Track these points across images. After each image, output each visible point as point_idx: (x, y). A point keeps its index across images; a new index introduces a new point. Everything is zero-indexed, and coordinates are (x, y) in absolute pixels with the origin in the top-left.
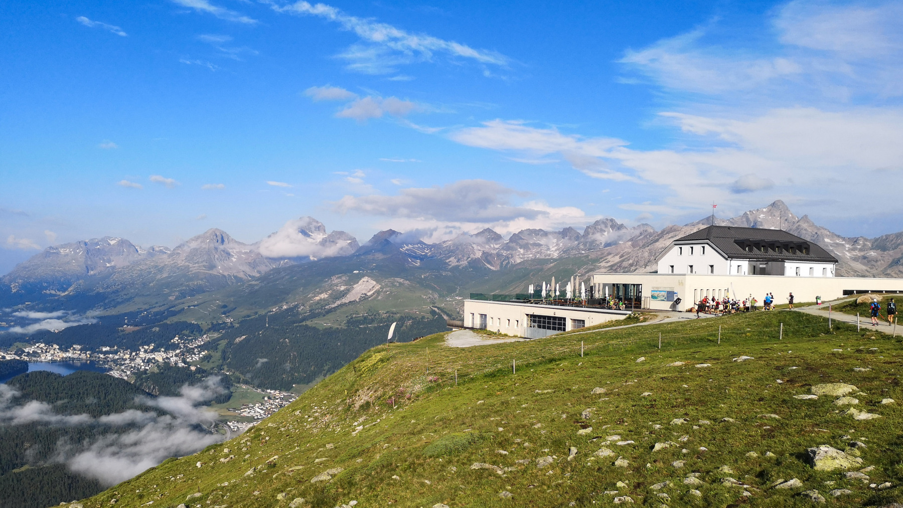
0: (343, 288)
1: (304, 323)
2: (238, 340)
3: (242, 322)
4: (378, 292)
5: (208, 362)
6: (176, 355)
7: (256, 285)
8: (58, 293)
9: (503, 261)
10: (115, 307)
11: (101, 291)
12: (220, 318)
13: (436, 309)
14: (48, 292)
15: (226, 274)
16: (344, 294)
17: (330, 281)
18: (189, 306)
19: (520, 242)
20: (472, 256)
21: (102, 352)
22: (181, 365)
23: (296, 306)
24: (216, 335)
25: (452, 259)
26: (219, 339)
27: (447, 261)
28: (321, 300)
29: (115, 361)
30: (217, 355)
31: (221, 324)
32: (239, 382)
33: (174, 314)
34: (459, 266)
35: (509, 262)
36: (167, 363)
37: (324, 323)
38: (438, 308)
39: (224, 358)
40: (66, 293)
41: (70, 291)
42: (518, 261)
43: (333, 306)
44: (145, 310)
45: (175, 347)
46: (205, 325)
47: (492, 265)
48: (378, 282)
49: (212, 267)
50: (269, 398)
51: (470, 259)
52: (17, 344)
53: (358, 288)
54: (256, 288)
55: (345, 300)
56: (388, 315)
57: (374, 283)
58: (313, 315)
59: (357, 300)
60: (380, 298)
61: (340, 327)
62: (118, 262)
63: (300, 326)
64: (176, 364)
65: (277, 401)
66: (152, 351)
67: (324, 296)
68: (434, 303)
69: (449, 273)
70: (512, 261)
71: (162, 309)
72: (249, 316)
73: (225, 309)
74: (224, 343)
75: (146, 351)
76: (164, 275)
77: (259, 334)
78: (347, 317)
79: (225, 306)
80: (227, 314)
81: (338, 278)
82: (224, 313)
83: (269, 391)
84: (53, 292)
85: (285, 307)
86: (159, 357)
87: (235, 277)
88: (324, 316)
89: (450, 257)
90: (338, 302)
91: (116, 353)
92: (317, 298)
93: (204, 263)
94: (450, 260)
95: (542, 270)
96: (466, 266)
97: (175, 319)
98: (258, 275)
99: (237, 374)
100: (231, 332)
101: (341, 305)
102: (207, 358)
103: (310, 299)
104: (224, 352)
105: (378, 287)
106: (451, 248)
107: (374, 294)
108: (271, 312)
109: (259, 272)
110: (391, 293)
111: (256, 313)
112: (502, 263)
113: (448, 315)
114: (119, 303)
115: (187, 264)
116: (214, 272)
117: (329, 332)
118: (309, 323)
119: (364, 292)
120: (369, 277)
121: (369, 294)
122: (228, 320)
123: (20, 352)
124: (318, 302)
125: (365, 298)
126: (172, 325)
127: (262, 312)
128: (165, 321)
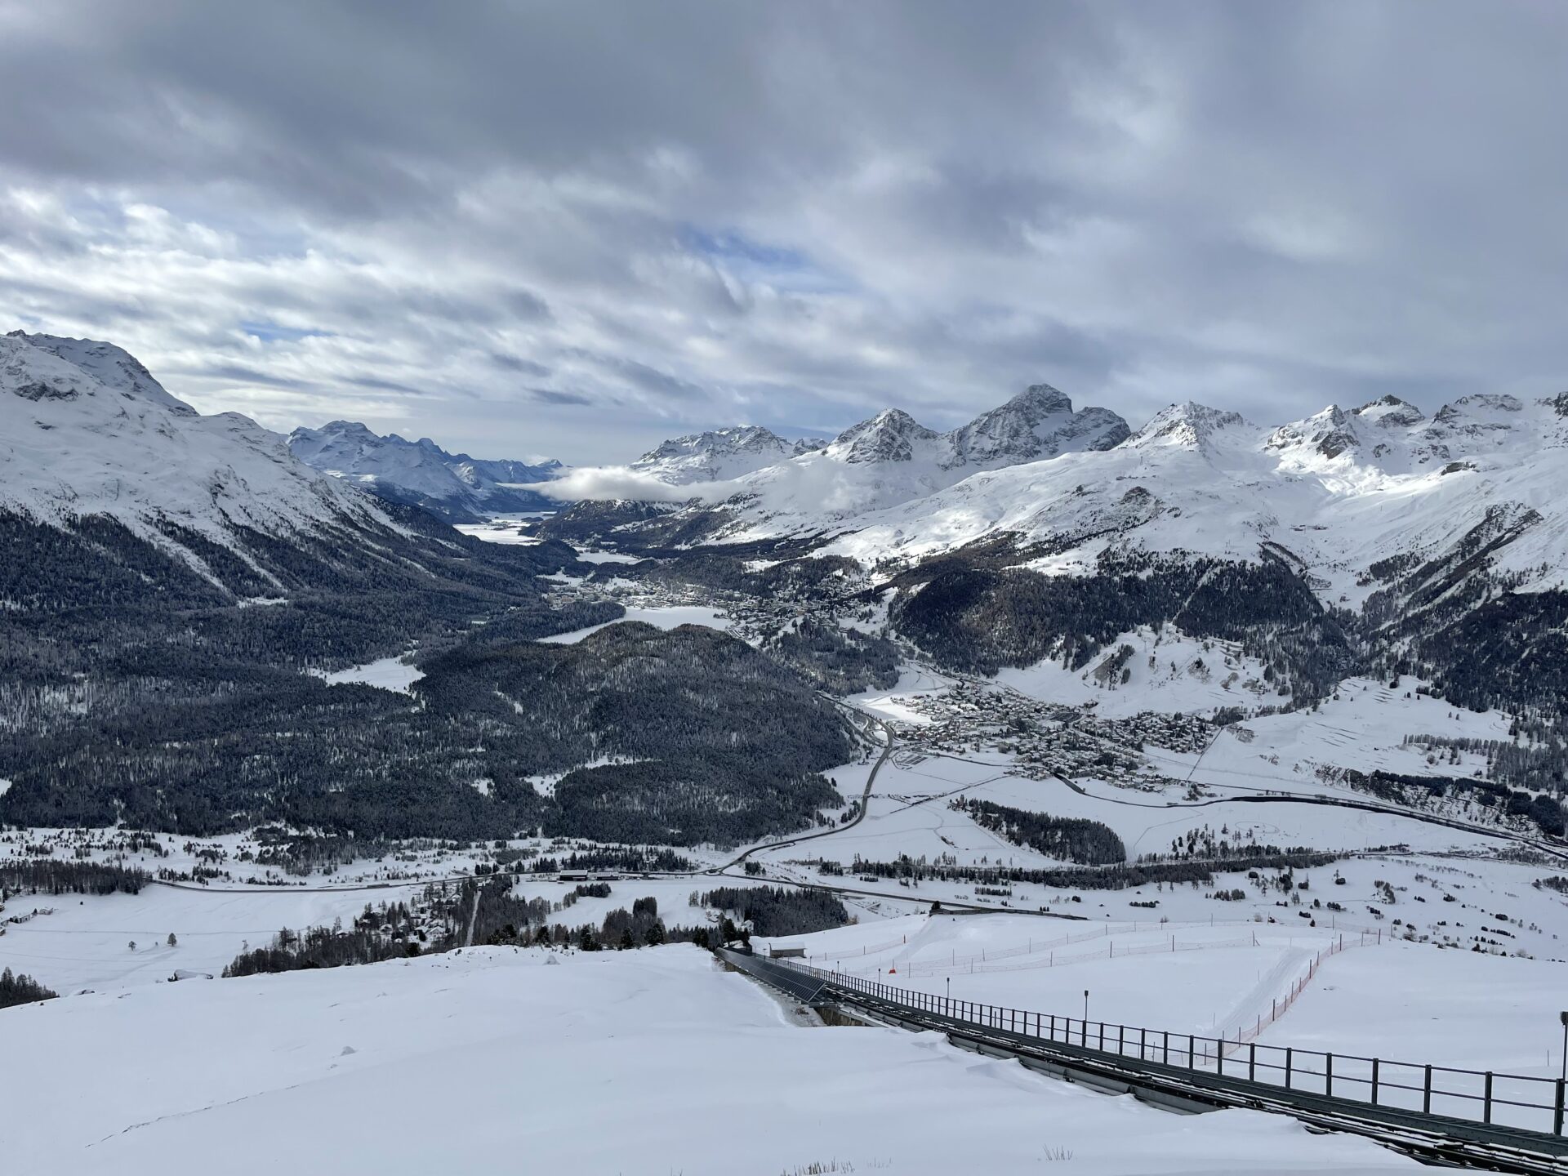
1: (1023, 566)
2: (914, 590)
3: (923, 559)
4: (1158, 515)
5: (868, 622)
12: (893, 552)
13: (1272, 549)
23: (1011, 535)
26: (886, 586)
30: (881, 611)
31: (892, 561)
32: (912, 658)
33: (824, 543)
37: (1057, 567)
38: (1278, 547)
39: (892, 617)
43: (1075, 537)
44: (786, 537)
46: (866, 563)
56: (1172, 556)
59: (1120, 528)
63: (1015, 570)
68: (1271, 538)
72: (934, 551)
73: (898, 538)
74: (892, 592)
78: (1099, 557)
82: (897, 544)
88: (1058, 553)
90: (1084, 531)
97: (824, 552)
99: (911, 644)
100: (907, 575)
104: (892, 608)
107: (1150, 518)
111: (947, 546)
113: (1299, 562)
114: (750, 526)
117: (1065, 583)
118: (1031, 565)
119: (1132, 514)
121: (1141, 517)
122: (903, 556)
125: (1133, 524)
126: (819, 560)
128: (810, 555)
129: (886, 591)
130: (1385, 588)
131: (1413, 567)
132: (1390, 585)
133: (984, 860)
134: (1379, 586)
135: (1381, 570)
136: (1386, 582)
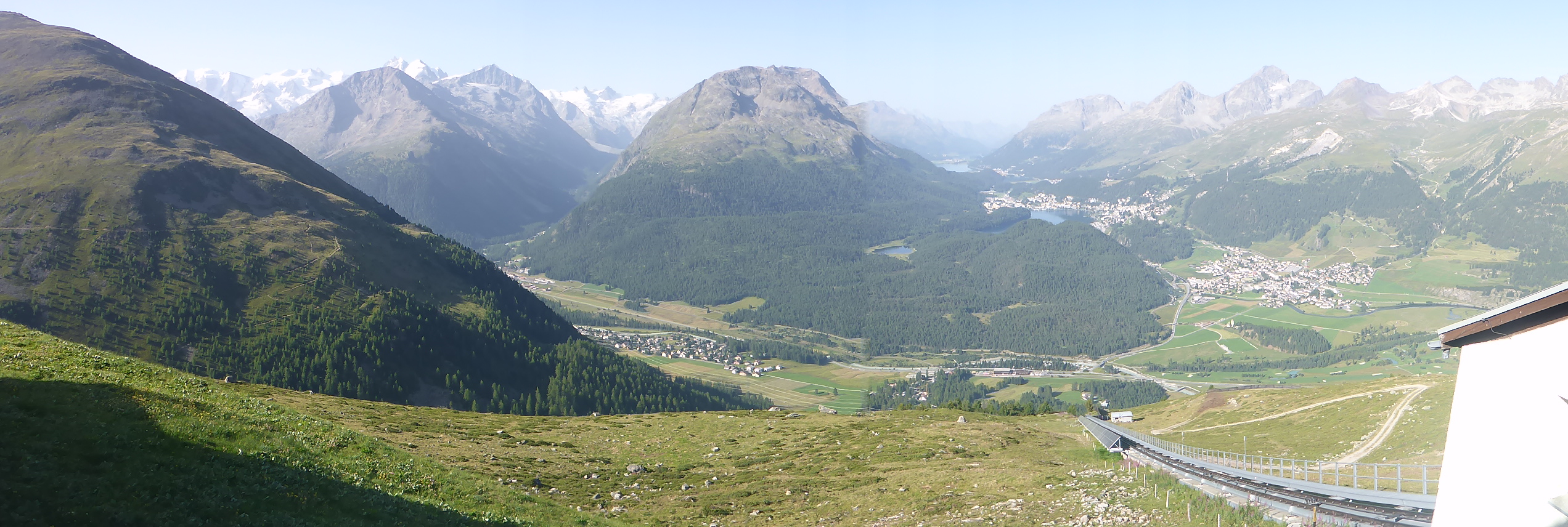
0: (1305, 141)
1: (1263, 178)
2: (1199, 196)
3: (1204, 176)
4: (1340, 145)
5: (1173, 216)
6: (1147, 209)
7: (1219, 138)
8: (1060, 148)
9: (1473, 112)
10: (1100, 161)
11: (1093, 145)
12: (1185, 173)
13: (1398, 164)
14: (1052, 147)
15: (1191, 127)
16: (1305, 147)
17: (1291, 133)
18: (1160, 161)
19: (1490, 91)
20: (1438, 106)
22: (1150, 218)
23: (1256, 160)
24: (1180, 190)
25: (1417, 109)
26: (1183, 194)
27: (1412, 111)
28: (1281, 153)
29: (1098, 213)
30: (1181, 210)
31: (1185, 179)
32: (1200, 238)
33: (1146, 168)
34: (1424, 117)
35: (1478, 114)
36: (1138, 217)
37: (1282, 178)
38: (1400, 162)
39: (1187, 214)
40: (1065, 148)
41: (1067, 147)
42: (1488, 112)
43: (1294, 160)
44: (1126, 164)
45: (1146, 200)
46: (1170, 178)
47: (1462, 118)
48: (1340, 133)
49: (1179, 121)
50: (1228, 255)
51: (1436, 109)
52: (1026, 194)
53: (1321, 141)
54: (1218, 141)
55: (1307, 154)
56: (1350, 169)
57: (1337, 135)
58: (1273, 170)
59: (1320, 154)
60: (1342, 151)
61: (1300, 183)
62: (1105, 117)
63: (1259, 181)
64: (1145, 218)
65: (1236, 258)
66: (1128, 204)
67: (1285, 149)
68: (1396, 157)
69: (1414, 125)
70: (1481, 112)
71: (1136, 163)
72: (1211, 171)
73: (1189, 164)
74: (1187, 197)
75: (1122, 205)
76: (1140, 130)
77: (1219, 189)
78: (1308, 171)
79: (1189, 161)
80: (1191, 169)
81: (1300, 130)
82: (1188, 168)
83: (1228, 247)
84: (1055, 147)
85: (1246, 161)
86: (1134, 209)
87: (1200, 131)
88: (1284, 170)
89: (1415, 107)
90: (1300, 156)
91: (1099, 205)
92: (1278, 152)
93: (1172, 118)
94: (1415, 110)
95: (1512, 122)
96: (1432, 117)
97: (1148, 174)
98: (1221, 128)
99: (1198, 230)
100: (1195, 187)
101: (1303, 160)
102: (1170, 213)
103: (1270, 153)
104: (1187, 207)
105: (1340, 140)
106: (1417, 97)
107: (1335, 147)
108: (1232, 166)
109: (1223, 125)
110: (1354, 145)
111: (1217, 168)
112: (1471, 114)
113: (1412, 170)
114: (1103, 158)
115: (1160, 118)
116: (1182, 126)
117: (1289, 188)
118: (1268, 178)
119: (1326, 145)
120: (1331, 128)
121: (1331, 147)
122: (1191, 175)
123: (1026, 201)
124: (1278, 156)
125: (1327, 151)
126: (1144, 179)
127: (1224, 166)
128: (1138, 175)
129: (1183, 197)
130: (1457, 184)
131: (1472, 173)
132: (1461, 183)
133: (1249, 358)
134: (1454, 184)
135: (1456, 175)
136: (1458, 181)
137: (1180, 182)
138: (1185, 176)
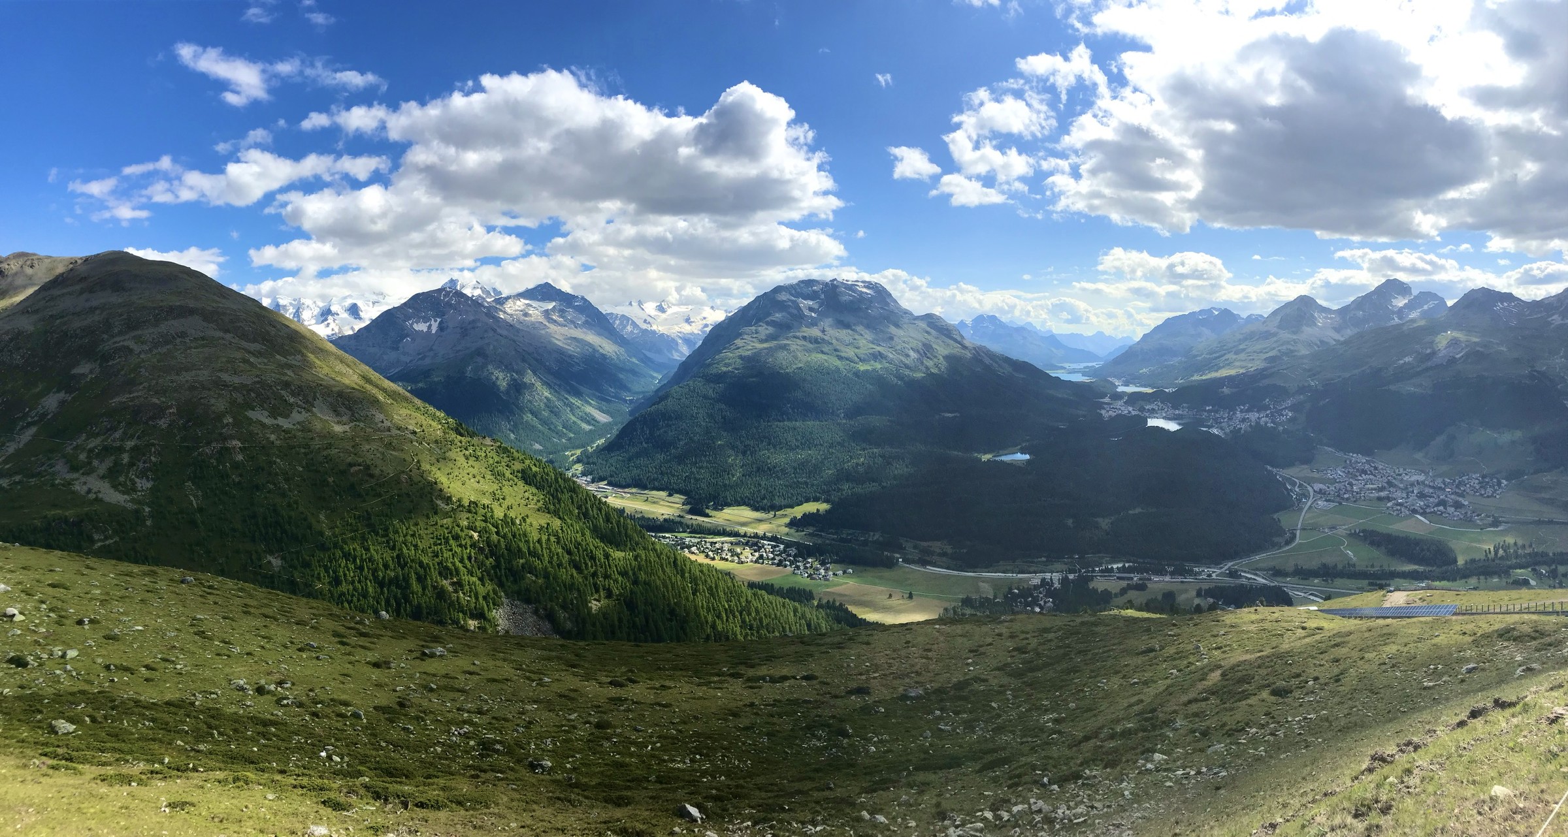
0: (1428, 351)
1: (1387, 388)
2: (1322, 403)
3: (1326, 385)
5: (1294, 423)
6: (1267, 416)
7: (1342, 349)
8: (1172, 359)
10: (1217, 371)
12: (1307, 381)
13: (1535, 373)
15: (1311, 339)
16: (1427, 357)
18: (1279, 370)
21: (1205, 411)
22: (1270, 425)
23: (1379, 370)
24: (1302, 397)
26: (1305, 401)
27: (1549, 320)
28: (1405, 362)
29: (1216, 420)
30: (1303, 416)
31: (1307, 387)
32: (1322, 445)
33: (1265, 377)
36: (1258, 423)
37: (1409, 388)
38: (1537, 372)
39: (1309, 421)
40: (1177, 359)
41: (1180, 358)
43: (1419, 369)
44: (1243, 374)
45: (1266, 408)
46: (1291, 387)
50: (1351, 462)
52: (1140, 402)
54: (1342, 351)
55: (1429, 364)
57: (1463, 345)
58: (1397, 380)
59: (1443, 363)
60: (1471, 360)
61: (1424, 392)
63: (1383, 390)
64: (1266, 424)
65: (1359, 465)
66: (1248, 411)
67: (1409, 359)
68: (1534, 366)
71: (1254, 372)
72: (1333, 380)
73: (1310, 373)
74: (1309, 405)
75: (1242, 411)
77: (1342, 397)
78: (1434, 381)
79: (1310, 370)
80: (1313, 377)
82: (1309, 376)
83: (1351, 454)
84: (1168, 358)
85: (1368, 370)
86: (1253, 416)
87: (1322, 342)
88: (1409, 380)
90: (1425, 365)
91: (1216, 412)
92: (1402, 362)
97: (1266, 382)
99: (1320, 436)
100: (1317, 395)
101: (1427, 369)
103: (1394, 362)
104: (1310, 414)
105: (1467, 349)
107: (1463, 356)
108: (1354, 375)
111: (1339, 377)
113: (1550, 380)
114: (1220, 368)
115: (1278, 330)
116: (1301, 337)
117: (1413, 398)
118: (1392, 387)
119: (1453, 354)
121: (1458, 356)
122: (1313, 384)
123: (1142, 409)
124: (1403, 366)
125: (1453, 361)
126: (1263, 387)
127: (1347, 375)
128: (1256, 384)
129: (1305, 404)
133: (1372, 566)
137: (1302, 390)
138: (1306, 384)
